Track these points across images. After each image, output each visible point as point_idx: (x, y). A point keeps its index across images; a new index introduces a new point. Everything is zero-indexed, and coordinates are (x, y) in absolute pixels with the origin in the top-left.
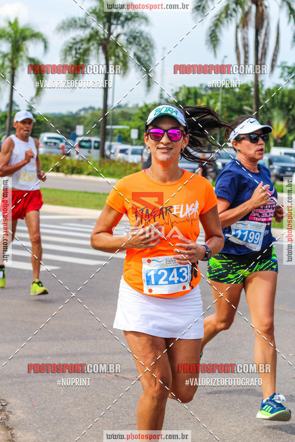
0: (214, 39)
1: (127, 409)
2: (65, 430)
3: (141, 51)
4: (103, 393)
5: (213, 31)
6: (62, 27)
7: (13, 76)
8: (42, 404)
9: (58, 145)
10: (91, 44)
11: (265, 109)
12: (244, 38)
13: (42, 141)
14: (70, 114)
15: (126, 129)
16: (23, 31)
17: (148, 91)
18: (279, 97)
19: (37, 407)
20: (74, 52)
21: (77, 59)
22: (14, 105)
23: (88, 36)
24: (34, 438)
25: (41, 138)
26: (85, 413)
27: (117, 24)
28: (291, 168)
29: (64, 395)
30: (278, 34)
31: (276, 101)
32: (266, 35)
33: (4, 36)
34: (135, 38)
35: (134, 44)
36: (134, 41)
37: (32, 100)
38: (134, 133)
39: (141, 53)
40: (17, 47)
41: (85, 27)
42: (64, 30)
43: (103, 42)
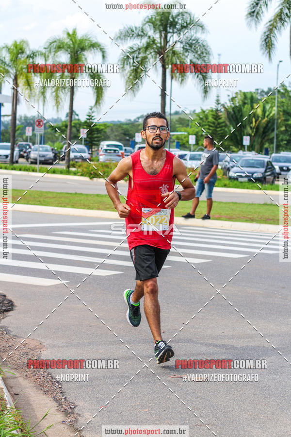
0: (268, 44)
3: (198, 59)
5: (267, 36)
6: (120, 37)
9: (118, 152)
10: (148, 53)
13: (101, 148)
14: (129, 122)
15: (184, 135)
16: (81, 41)
17: (205, 97)
19: (104, 409)
20: (131, 61)
21: (135, 68)
22: (74, 113)
23: (145, 46)
25: (101, 146)
26: (152, 414)
27: (174, 33)
29: (131, 397)
33: (63, 47)
34: (191, 46)
35: (190, 51)
36: (190, 48)
37: (91, 109)
38: (192, 139)
39: (197, 61)
40: (76, 57)
41: (142, 36)
42: (122, 39)
43: (160, 50)
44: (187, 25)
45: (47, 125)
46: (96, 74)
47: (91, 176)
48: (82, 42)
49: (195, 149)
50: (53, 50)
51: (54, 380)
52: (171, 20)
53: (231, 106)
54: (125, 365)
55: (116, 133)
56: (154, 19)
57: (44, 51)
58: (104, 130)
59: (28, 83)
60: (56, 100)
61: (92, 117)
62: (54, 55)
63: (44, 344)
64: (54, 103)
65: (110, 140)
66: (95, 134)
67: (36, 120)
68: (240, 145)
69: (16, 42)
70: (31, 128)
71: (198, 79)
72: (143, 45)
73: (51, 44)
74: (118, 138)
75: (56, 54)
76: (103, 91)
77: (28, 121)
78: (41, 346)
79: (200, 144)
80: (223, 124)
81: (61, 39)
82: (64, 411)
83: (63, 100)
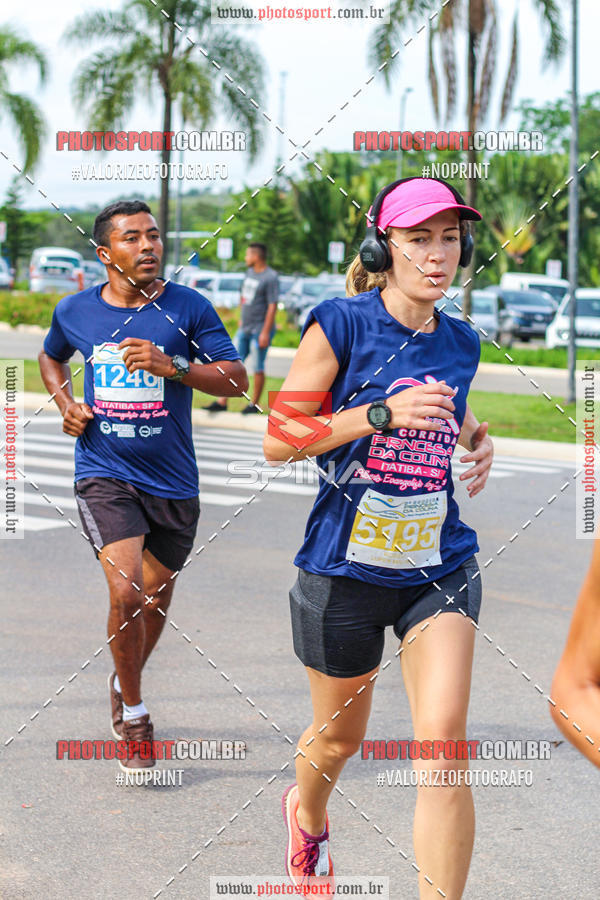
0: (384, 53)
1: (215, 813)
2: (88, 857)
3: (238, 81)
5: (383, 37)
6: (77, 32)
8: (41, 803)
9: (70, 272)
10: (135, 64)
11: (490, 197)
12: (446, 52)
13: (36, 263)
14: (93, 209)
15: (208, 238)
17: (252, 161)
18: (518, 171)
19: (31, 810)
20: (99, 83)
21: (107, 98)
23: (128, 50)
24: (26, 874)
25: (34, 259)
26: (129, 820)
27: (188, 25)
28: (543, 315)
29: (87, 784)
30: (515, 42)
31: (511, 180)
32: (491, 44)
34: (224, 53)
35: (222, 65)
36: (222, 59)
37: (15, 182)
38: (225, 247)
39: (238, 85)
41: (122, 31)
42: (80, 37)
43: (160, 61)
46: (26, 109)
47: (14, 321)
49: (231, 269)
53: (306, 181)
54: (76, 718)
55: (67, 233)
58: (41, 226)
61: (18, 197)
65: (54, 247)
66: (22, 233)
68: (322, 261)
71: (238, 123)
72: (125, 49)
74: (71, 242)
76: (40, 144)
80: (289, 218)
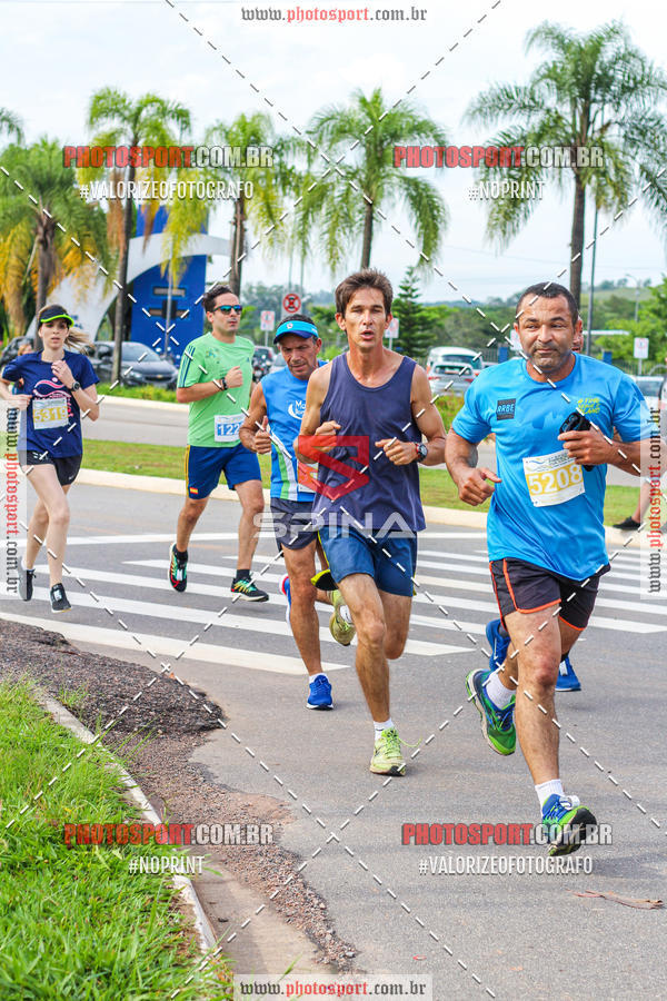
3: (658, 162)
4: (573, 935)
6: (480, 110)
7: (370, 220)
8: (434, 956)
9: (470, 374)
10: (544, 145)
13: (432, 362)
14: (497, 304)
15: (623, 336)
16: (391, 118)
19: (423, 963)
23: (537, 130)
25: (430, 358)
26: (531, 978)
27: (604, 101)
29: (485, 937)
33: (350, 131)
34: (643, 132)
35: (641, 145)
36: (641, 138)
37: (410, 274)
38: (641, 347)
39: (657, 166)
40: (379, 155)
41: (531, 108)
42: (485, 115)
43: (573, 141)
44: (636, 84)
45: (310, 307)
46: (424, 194)
48: (393, 119)
49: (647, 371)
50: (328, 137)
51: (308, 892)
52: (599, 72)
55: (467, 330)
56: (559, 71)
57: (306, 138)
58: (439, 322)
59: (270, 213)
60: (331, 251)
61: (413, 291)
62: (330, 148)
63: (289, 808)
64: (325, 257)
65: (451, 345)
66: (418, 330)
67: (284, 296)
69: (243, 117)
70: (272, 314)
71: (658, 209)
72: (534, 128)
73: (322, 124)
74: (470, 341)
75: (334, 146)
76: (440, 231)
77: (267, 298)
78: (282, 811)
79: (659, 359)
81: (347, 112)
82: (329, 963)
83: (346, 251)
